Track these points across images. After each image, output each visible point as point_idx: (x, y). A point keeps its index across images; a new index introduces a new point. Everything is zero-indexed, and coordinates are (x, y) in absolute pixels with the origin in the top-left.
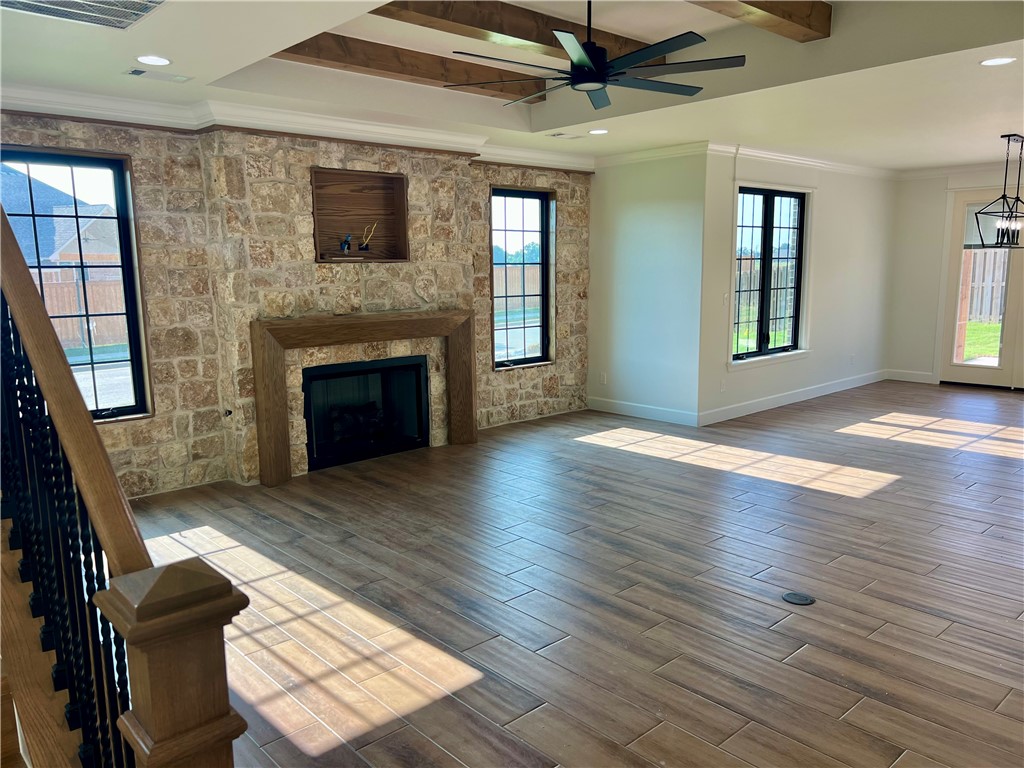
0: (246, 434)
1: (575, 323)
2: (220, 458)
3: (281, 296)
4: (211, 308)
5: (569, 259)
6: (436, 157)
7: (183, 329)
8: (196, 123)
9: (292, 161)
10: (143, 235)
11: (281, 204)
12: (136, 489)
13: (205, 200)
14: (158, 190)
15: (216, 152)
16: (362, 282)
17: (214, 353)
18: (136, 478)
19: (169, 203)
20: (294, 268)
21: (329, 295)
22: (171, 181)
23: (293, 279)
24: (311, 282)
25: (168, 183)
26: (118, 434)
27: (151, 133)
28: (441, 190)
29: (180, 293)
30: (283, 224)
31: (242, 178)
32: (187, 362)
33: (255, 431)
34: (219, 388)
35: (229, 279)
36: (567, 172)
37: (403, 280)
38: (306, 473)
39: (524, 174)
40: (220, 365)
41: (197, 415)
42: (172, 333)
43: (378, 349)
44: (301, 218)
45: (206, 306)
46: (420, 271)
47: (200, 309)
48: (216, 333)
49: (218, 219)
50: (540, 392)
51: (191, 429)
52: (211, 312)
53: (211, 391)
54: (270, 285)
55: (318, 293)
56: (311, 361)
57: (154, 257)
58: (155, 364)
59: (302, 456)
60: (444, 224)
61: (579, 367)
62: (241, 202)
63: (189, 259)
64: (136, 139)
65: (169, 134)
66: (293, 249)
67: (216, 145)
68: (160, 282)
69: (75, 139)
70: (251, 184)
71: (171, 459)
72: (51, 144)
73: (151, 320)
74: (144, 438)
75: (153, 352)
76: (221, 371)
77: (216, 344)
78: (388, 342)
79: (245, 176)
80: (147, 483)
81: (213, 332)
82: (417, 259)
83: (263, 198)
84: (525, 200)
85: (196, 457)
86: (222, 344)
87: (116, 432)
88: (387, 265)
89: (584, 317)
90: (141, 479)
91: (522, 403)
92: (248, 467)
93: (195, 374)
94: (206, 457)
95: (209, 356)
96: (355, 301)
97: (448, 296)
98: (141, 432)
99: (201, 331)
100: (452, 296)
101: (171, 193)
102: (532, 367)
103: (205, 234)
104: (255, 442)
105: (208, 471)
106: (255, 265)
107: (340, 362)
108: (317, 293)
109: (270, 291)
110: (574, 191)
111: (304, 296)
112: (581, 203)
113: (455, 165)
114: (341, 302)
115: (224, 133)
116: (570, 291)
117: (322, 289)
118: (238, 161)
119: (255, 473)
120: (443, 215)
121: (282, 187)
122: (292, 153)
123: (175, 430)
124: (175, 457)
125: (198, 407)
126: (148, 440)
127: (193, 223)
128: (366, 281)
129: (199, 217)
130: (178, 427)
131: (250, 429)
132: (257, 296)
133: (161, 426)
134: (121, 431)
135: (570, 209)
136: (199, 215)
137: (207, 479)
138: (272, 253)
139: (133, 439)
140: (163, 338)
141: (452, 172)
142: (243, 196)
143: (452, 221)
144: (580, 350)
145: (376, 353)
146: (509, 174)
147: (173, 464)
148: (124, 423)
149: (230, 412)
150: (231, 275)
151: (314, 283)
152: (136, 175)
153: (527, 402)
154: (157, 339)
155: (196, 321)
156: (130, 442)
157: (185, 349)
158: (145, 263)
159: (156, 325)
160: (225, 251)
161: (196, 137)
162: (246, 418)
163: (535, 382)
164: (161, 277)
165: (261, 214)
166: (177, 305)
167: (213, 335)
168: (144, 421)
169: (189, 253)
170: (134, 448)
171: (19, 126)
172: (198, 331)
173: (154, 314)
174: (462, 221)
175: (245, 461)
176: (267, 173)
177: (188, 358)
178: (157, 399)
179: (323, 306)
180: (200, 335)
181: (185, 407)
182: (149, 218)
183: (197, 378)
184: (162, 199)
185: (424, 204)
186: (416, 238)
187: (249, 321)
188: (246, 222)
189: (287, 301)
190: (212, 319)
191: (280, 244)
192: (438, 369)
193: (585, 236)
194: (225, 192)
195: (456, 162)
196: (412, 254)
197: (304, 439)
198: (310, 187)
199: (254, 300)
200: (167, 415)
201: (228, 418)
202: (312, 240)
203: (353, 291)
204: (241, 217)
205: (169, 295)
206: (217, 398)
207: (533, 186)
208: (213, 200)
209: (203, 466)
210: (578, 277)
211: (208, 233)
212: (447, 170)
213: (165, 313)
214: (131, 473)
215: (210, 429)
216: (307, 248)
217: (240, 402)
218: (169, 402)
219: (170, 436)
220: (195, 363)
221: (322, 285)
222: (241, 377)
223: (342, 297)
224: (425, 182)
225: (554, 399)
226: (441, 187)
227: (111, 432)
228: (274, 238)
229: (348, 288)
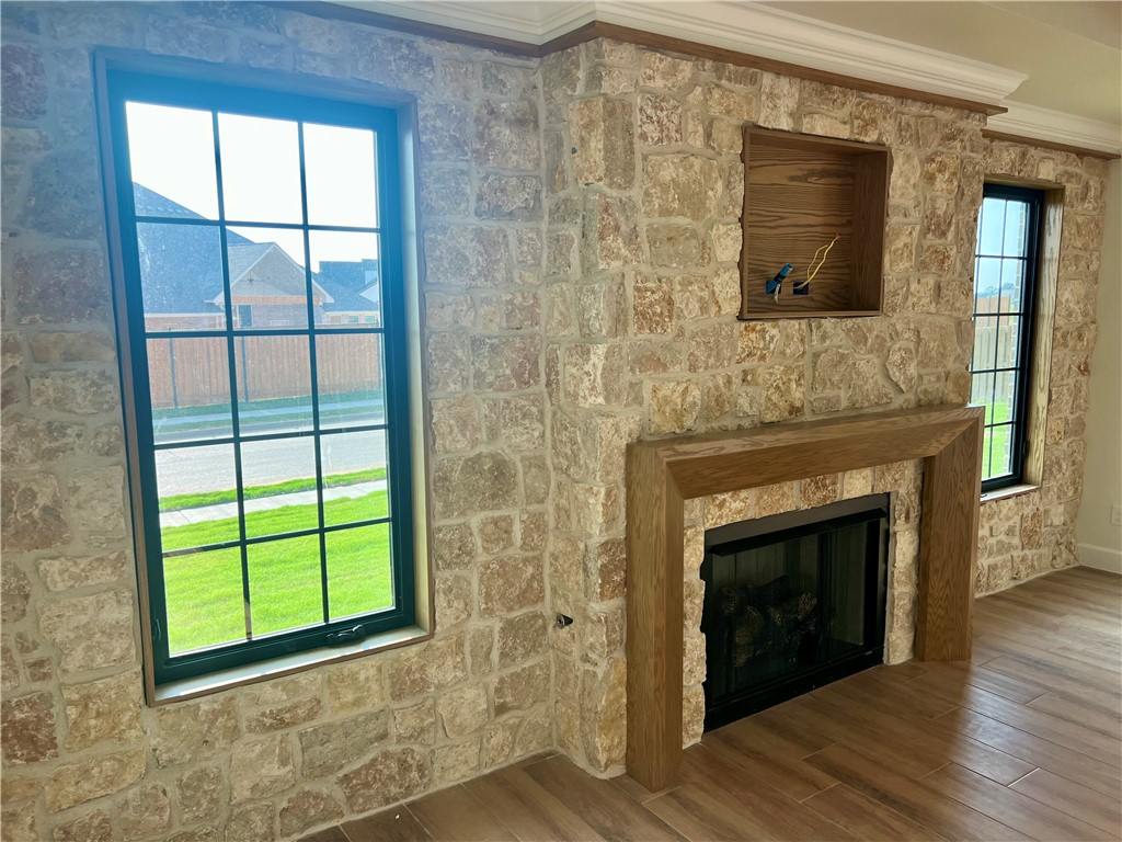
0: (607, 675)
1: (1071, 417)
2: (541, 708)
3: (680, 389)
4: (541, 412)
5: (1072, 305)
6: (935, 113)
7: (493, 456)
8: (540, 32)
9: (715, 110)
10: (430, 265)
11: (692, 200)
12: (394, 790)
13: (543, 195)
14: (463, 172)
15: (580, 89)
16: (808, 357)
17: (542, 501)
18: (394, 766)
19: (480, 198)
20: (704, 333)
21: (757, 384)
22: (486, 154)
23: (701, 354)
24: (730, 359)
25: (481, 157)
26: (367, 679)
27: (456, 51)
28: (939, 176)
29: (491, 385)
30: (694, 242)
31: (631, 143)
32: (495, 522)
33: (623, 667)
34: (547, 570)
35: (594, 359)
36: (1082, 153)
37: (871, 351)
38: (699, 739)
39: (1024, 155)
40: (552, 524)
41: (510, 628)
42: (473, 464)
43: (825, 486)
44: (723, 229)
45: (534, 409)
46: (897, 333)
47: (525, 416)
48: (549, 462)
49: (574, 232)
50: (1016, 541)
51: (495, 655)
52: (542, 421)
53: (533, 576)
54: (665, 367)
55: (739, 381)
56: (721, 517)
57: (448, 311)
58: (440, 530)
59: (697, 709)
60: (938, 241)
61: (1070, 494)
62: (624, 195)
63: (509, 315)
64: (429, 61)
65: (487, 53)
66: (706, 294)
67: (581, 74)
68: (457, 362)
69: (313, 55)
70: (645, 158)
71: (458, 720)
72: (265, 63)
73: (439, 441)
74: (413, 682)
75: (439, 506)
76: (551, 538)
77: (548, 484)
78: (840, 474)
79: (636, 139)
80: (414, 774)
81: (542, 458)
82: (894, 310)
83: (664, 188)
84: (1009, 202)
85: (501, 709)
86: (559, 485)
87: (362, 677)
88: (850, 322)
89: (1083, 406)
90: (404, 767)
91: (992, 561)
92: (607, 742)
93: (509, 543)
94: (519, 708)
95: (534, 508)
96: (797, 394)
97: (933, 379)
98: (409, 671)
99: (523, 459)
100: (939, 378)
101: (486, 178)
102: (1008, 498)
103: (539, 265)
104: (622, 690)
105: (520, 735)
106: (641, 328)
107: (765, 514)
108: (737, 381)
109: (664, 381)
110: (1087, 187)
111: (717, 388)
112: (1094, 209)
113: (961, 131)
114: (775, 398)
115: (606, 45)
116: (1067, 362)
117: (745, 372)
118: (627, 107)
119: (619, 753)
120: (938, 225)
121: (697, 163)
122: (716, 94)
123: (469, 661)
124: (467, 716)
125: (510, 609)
126: (421, 685)
127: (520, 241)
128: (816, 355)
129: (532, 229)
130: (474, 655)
131: (613, 664)
132: (640, 390)
133: (443, 655)
134: (372, 672)
135: (1080, 219)
136: (532, 224)
137: (518, 752)
138: (670, 302)
139: (393, 685)
140: (456, 476)
141: (957, 144)
142: (629, 183)
143: (950, 236)
144: (1074, 463)
145: (819, 495)
146: (1005, 154)
147: (461, 730)
148: (377, 656)
149: (569, 621)
150: (601, 349)
151: (733, 361)
152: (424, 138)
153: (998, 559)
154: (445, 479)
155: (517, 440)
156: (388, 691)
157: (494, 496)
158: (432, 323)
159: (447, 452)
160: (587, 300)
161: (534, 62)
162: (610, 643)
163: (1011, 523)
164: (459, 353)
165: (658, 221)
166: (485, 409)
167: (542, 467)
168: (415, 649)
169: (511, 302)
170: (395, 705)
171: (200, 19)
172: (517, 458)
173: (444, 429)
174: (965, 237)
175: (601, 728)
176: (673, 134)
177: (497, 514)
178: (440, 601)
179: (746, 407)
180: (519, 466)
181: (489, 612)
182: (444, 230)
183: (510, 551)
184: (468, 191)
185: (910, 203)
186: (896, 268)
187: (624, 443)
188: (632, 238)
189: (689, 399)
190: (542, 435)
191: (685, 284)
192: (907, 517)
193: (1093, 267)
194: (600, 172)
195: (961, 124)
196: (887, 300)
197: (701, 673)
198: (741, 167)
199: (635, 399)
200: (455, 631)
201: (564, 632)
202: (737, 275)
203: (794, 377)
204: (623, 228)
205: (471, 389)
206: (542, 590)
207: (1033, 176)
208: (562, 194)
209: (511, 727)
210: (1080, 337)
211: (544, 262)
212: (949, 139)
213: (464, 424)
214: (386, 755)
215: (527, 654)
216: (728, 289)
217: (598, 608)
218: (462, 606)
219: (459, 674)
220: (509, 520)
221: (746, 365)
222: (604, 559)
223: (778, 387)
224: (916, 161)
225: (1034, 551)
226: (940, 171)
227: (354, 677)
228: (675, 272)
229: (788, 369)
